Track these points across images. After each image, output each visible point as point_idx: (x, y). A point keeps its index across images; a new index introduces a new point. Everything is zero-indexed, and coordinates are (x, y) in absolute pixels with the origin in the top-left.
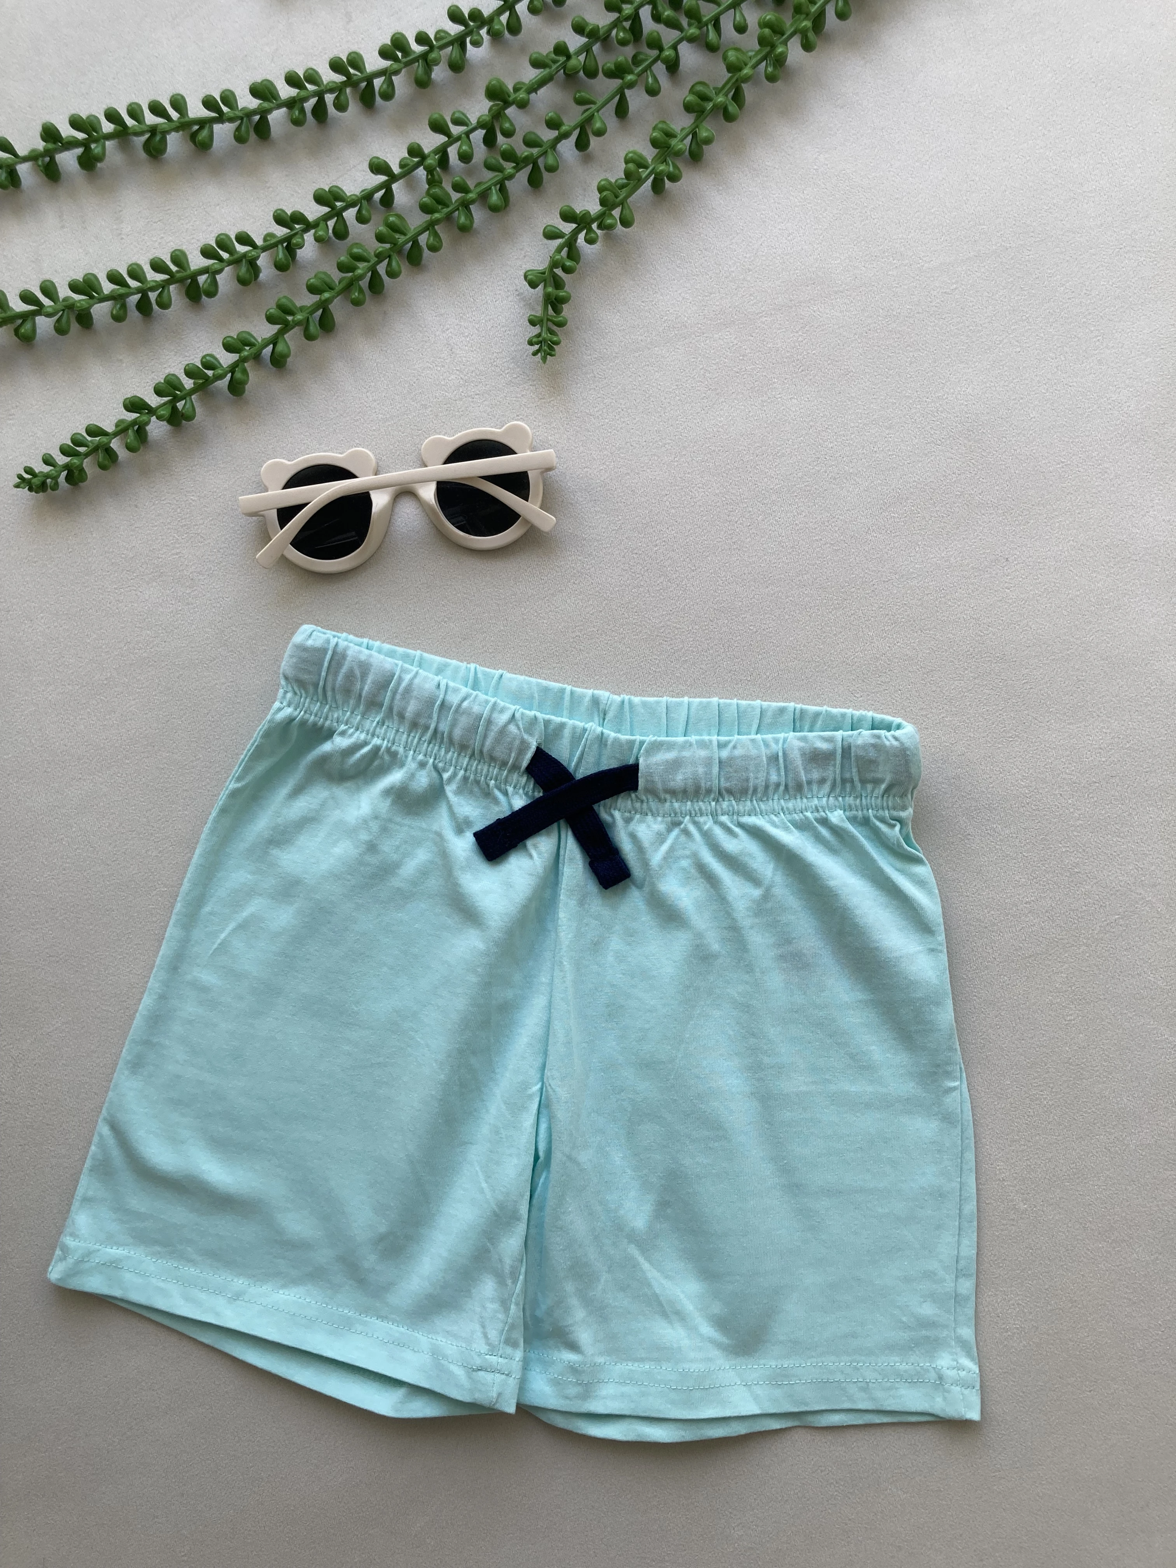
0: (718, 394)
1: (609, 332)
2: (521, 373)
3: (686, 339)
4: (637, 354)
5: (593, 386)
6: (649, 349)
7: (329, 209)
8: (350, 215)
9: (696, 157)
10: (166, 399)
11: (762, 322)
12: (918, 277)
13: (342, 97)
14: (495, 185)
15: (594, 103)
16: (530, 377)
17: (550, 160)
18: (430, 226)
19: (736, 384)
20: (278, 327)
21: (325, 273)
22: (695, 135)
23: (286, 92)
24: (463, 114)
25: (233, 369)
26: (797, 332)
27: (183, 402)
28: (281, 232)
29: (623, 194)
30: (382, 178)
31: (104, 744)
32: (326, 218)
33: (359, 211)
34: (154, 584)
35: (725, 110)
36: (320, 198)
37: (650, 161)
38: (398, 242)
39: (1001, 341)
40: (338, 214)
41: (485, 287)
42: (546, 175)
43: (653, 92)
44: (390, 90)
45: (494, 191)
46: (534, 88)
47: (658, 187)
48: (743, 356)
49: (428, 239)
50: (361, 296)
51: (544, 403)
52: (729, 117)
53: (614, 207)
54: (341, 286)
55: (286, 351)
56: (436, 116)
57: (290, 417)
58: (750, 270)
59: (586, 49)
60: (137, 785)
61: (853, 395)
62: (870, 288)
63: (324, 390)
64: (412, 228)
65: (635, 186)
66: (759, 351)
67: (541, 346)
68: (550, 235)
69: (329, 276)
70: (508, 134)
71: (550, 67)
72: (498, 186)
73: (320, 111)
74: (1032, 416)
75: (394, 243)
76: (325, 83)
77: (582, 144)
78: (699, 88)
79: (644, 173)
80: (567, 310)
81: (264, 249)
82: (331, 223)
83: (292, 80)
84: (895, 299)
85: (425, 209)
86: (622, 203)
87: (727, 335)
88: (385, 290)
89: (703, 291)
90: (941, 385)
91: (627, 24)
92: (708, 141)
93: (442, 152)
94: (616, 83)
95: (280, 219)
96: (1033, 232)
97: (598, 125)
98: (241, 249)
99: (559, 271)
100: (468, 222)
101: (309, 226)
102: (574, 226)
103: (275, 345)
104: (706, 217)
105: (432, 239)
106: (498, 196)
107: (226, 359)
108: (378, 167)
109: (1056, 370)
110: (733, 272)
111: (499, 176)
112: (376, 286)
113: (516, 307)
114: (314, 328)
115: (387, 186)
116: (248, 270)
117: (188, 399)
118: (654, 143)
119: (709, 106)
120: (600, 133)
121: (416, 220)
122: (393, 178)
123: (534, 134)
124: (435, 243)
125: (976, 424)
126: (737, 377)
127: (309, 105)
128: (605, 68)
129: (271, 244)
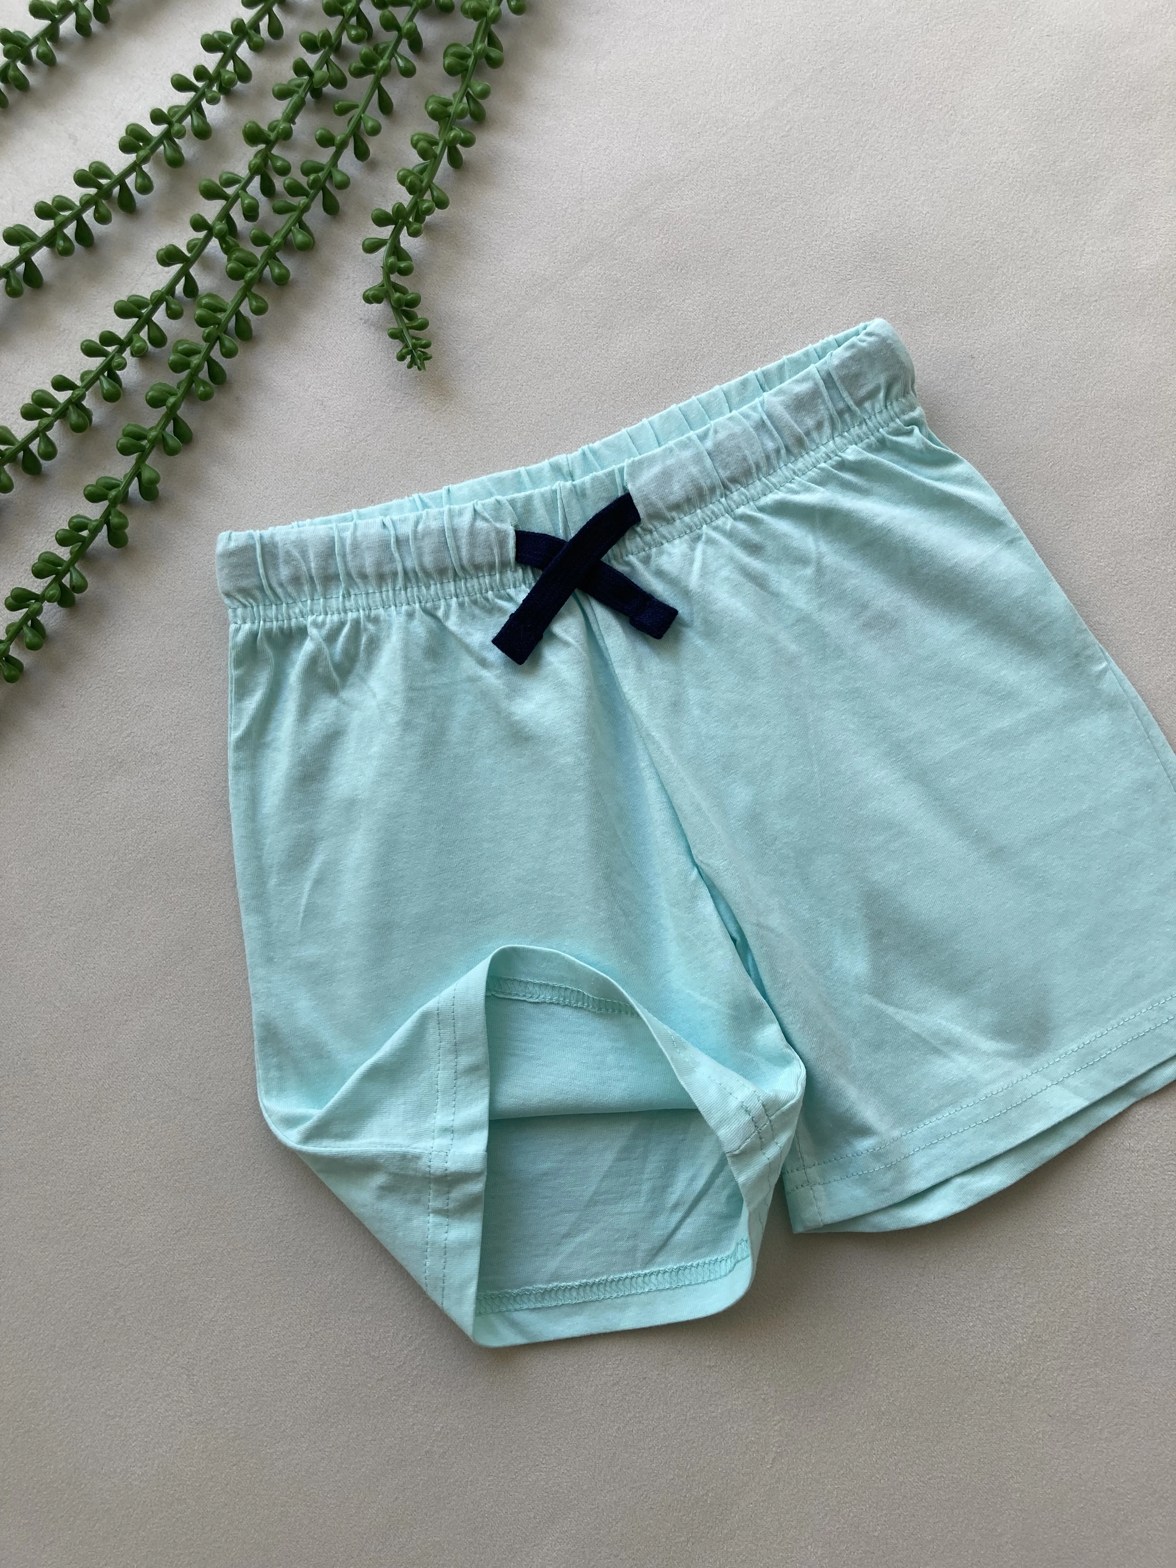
0: (609, 329)
1: (473, 317)
2: (403, 395)
3: (552, 291)
4: (511, 327)
5: (481, 377)
6: (520, 316)
7: (136, 320)
8: (160, 317)
9: (479, 117)
10: (49, 580)
11: (619, 242)
12: (749, 135)
13: (101, 210)
14: (294, 225)
15: (354, 107)
16: (414, 394)
17: (338, 177)
18: (246, 293)
19: (622, 311)
20: (135, 455)
21: (160, 384)
22: (468, 95)
23: (42, 227)
24: (230, 173)
25: (106, 519)
26: (658, 236)
27: (68, 575)
28: (96, 363)
29: (425, 177)
30: (177, 267)
31: (137, 971)
32: (137, 329)
33: (168, 308)
34: (118, 778)
35: (488, 59)
36: (123, 312)
37: (437, 136)
38: (221, 320)
39: (859, 157)
40: (147, 321)
41: (328, 329)
42: (339, 196)
43: (409, 72)
44: (146, 181)
45: (295, 231)
46: (290, 118)
47: (456, 161)
48: (617, 281)
49: (251, 305)
50: (208, 388)
51: (440, 413)
52: (495, 63)
53: (422, 192)
54: (182, 389)
55: (153, 476)
56: (204, 183)
57: (186, 543)
58: (583, 199)
59: (325, 61)
60: (192, 997)
61: (743, 270)
62: (709, 165)
63: (210, 502)
64: (230, 303)
65: (434, 164)
66: (630, 270)
67: (413, 358)
68: (372, 247)
69: (165, 385)
70: (284, 171)
71: (297, 92)
72: (297, 225)
73: (84, 235)
74: (924, 212)
75: (218, 323)
76: (78, 203)
77: (362, 153)
78: (452, 50)
79: (438, 150)
80: (420, 312)
81: (87, 387)
82: (144, 334)
83: (43, 212)
84: (737, 164)
85: (235, 275)
86: (430, 186)
87: (591, 270)
88: (228, 377)
89: (547, 238)
90: (823, 223)
91: (354, 20)
92: (485, 94)
93: (225, 216)
94: (369, 79)
95: (90, 350)
96: (837, 45)
97: (370, 124)
98: (62, 397)
99: (395, 278)
100: (283, 271)
101: (122, 345)
102: (391, 228)
103: (139, 476)
104: (516, 170)
105: (254, 303)
106: (302, 234)
107: (94, 512)
108: (169, 257)
109: (925, 160)
110: (567, 208)
111: (295, 214)
112: (217, 376)
113: (368, 334)
114: (173, 441)
115: (184, 273)
116: (79, 416)
117: (71, 569)
118: (434, 115)
119: (471, 61)
120: (375, 131)
121: (229, 294)
122: (187, 262)
123: (311, 161)
124: (259, 304)
125: (875, 244)
126: (621, 304)
127: (70, 230)
128: (352, 70)
129: (91, 379)
